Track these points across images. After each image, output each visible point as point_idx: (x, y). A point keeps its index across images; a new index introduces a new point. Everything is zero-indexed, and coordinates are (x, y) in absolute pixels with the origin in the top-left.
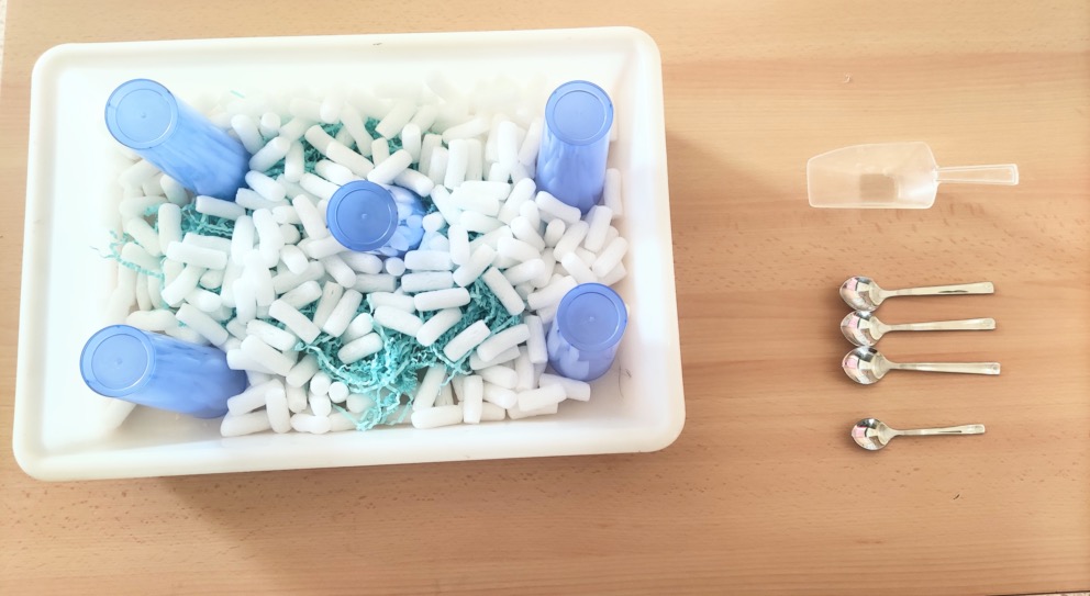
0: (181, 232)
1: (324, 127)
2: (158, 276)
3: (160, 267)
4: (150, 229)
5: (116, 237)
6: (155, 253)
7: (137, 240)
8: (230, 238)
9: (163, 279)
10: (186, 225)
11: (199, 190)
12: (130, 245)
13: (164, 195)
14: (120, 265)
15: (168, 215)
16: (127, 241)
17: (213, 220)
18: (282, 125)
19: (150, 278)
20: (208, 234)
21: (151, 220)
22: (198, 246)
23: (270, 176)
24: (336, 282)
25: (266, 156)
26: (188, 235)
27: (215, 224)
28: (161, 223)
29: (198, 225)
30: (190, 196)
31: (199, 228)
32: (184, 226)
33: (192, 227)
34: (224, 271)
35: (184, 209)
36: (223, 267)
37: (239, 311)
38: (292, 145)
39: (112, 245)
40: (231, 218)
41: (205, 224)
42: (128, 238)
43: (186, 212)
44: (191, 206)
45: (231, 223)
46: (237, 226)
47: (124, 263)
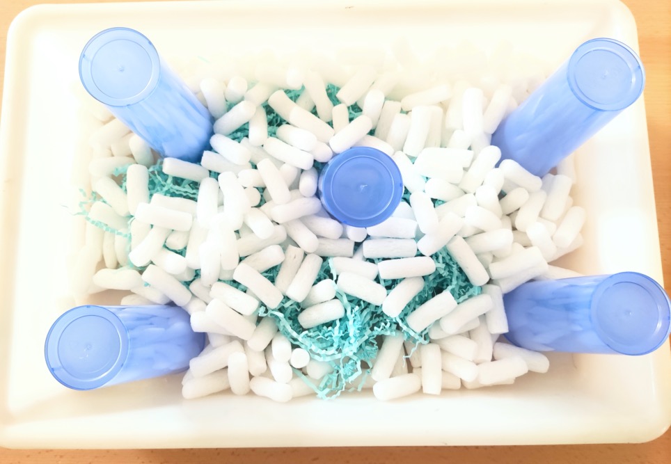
0: (148, 193)
1: (287, 91)
2: (126, 236)
3: (127, 226)
4: (118, 188)
5: (85, 195)
6: (123, 213)
7: (105, 198)
8: (194, 199)
9: (130, 238)
10: (152, 185)
11: (167, 152)
12: (98, 203)
13: (132, 156)
14: (89, 223)
15: (137, 176)
16: (95, 199)
17: (178, 181)
18: (248, 90)
19: (117, 237)
20: (173, 195)
21: (119, 179)
22: (165, 207)
23: (234, 139)
24: (298, 246)
25: (230, 120)
26: (156, 196)
27: (179, 185)
28: (130, 182)
29: (164, 186)
30: (156, 157)
31: (165, 189)
32: (151, 186)
33: (159, 188)
34: (188, 233)
35: (151, 169)
36: (188, 229)
37: (203, 273)
38: (257, 108)
39: (81, 204)
40: (196, 180)
41: (172, 185)
42: (96, 196)
43: (153, 173)
44: (157, 166)
45: (195, 185)
46: (202, 188)
47: (93, 222)
